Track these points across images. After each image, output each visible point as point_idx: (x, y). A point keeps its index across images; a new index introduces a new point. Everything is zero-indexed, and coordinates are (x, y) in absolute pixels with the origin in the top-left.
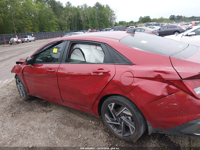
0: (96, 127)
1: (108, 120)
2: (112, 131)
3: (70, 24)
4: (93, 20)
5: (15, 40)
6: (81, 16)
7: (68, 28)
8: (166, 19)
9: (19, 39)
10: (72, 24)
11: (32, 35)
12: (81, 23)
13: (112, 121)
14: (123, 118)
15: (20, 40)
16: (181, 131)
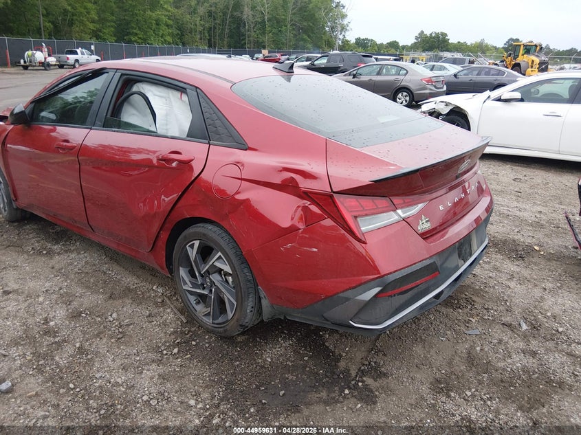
0: (163, 301)
1: (185, 283)
2: (193, 309)
3: (211, 28)
4: (278, 22)
5: (40, 56)
6: (246, 9)
7: (201, 39)
8: (495, 48)
9: (49, 55)
10: (215, 28)
11: (93, 47)
12: (243, 30)
13: (195, 285)
14: (216, 278)
15: (52, 60)
16: (325, 315)
